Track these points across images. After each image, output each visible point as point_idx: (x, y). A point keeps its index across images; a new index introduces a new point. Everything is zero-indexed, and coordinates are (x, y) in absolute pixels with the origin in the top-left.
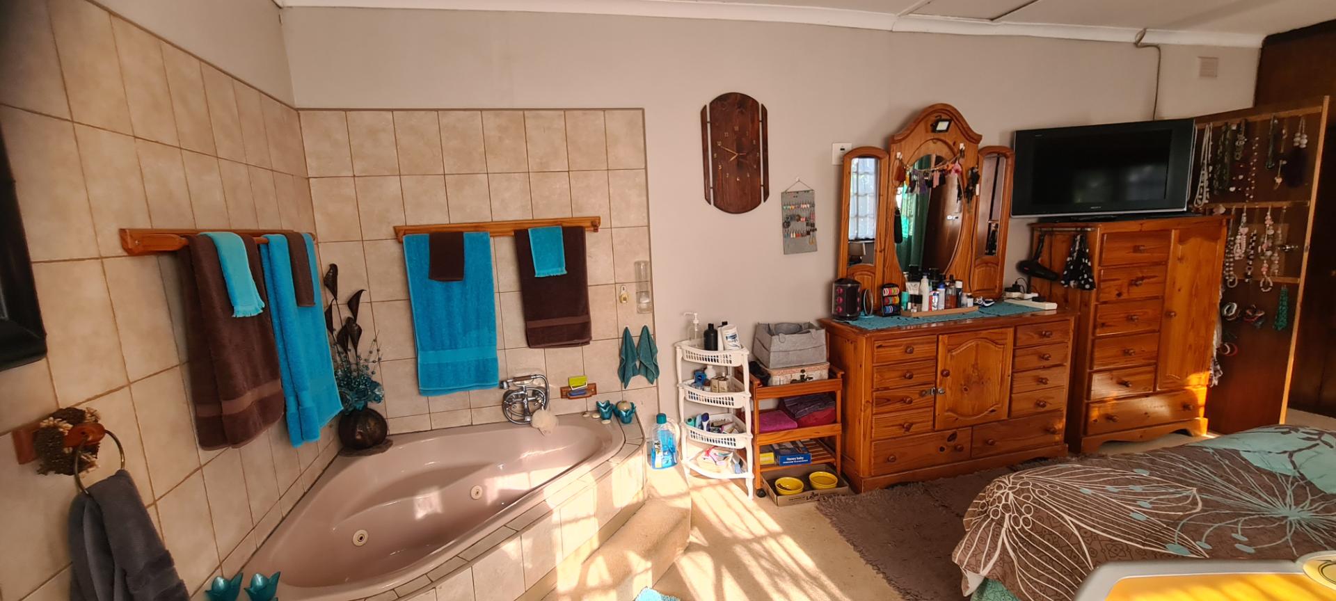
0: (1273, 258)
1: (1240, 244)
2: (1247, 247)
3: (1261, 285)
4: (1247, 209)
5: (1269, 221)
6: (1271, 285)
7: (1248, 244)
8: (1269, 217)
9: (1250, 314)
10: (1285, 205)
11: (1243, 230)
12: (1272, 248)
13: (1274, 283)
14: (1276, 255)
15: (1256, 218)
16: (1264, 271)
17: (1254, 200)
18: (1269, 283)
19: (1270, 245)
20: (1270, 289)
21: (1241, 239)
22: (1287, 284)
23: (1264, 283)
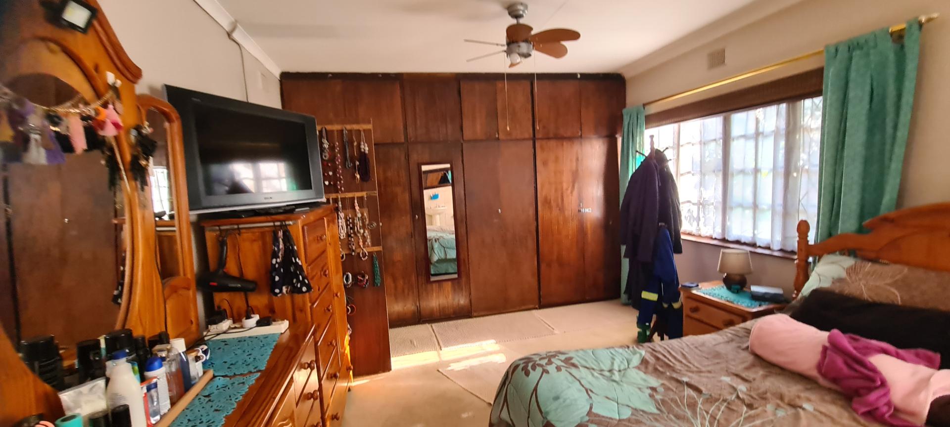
0: (365, 234)
1: (342, 226)
2: (347, 228)
3: (361, 256)
4: (341, 198)
5: (357, 208)
6: (367, 254)
7: (347, 225)
8: (356, 204)
9: (362, 279)
10: (364, 194)
11: (342, 215)
12: (364, 227)
13: (368, 252)
14: (366, 231)
15: (349, 204)
16: (361, 244)
17: (345, 191)
18: (365, 253)
19: (361, 224)
20: (367, 257)
21: (342, 222)
22: (376, 252)
23: (363, 253)
